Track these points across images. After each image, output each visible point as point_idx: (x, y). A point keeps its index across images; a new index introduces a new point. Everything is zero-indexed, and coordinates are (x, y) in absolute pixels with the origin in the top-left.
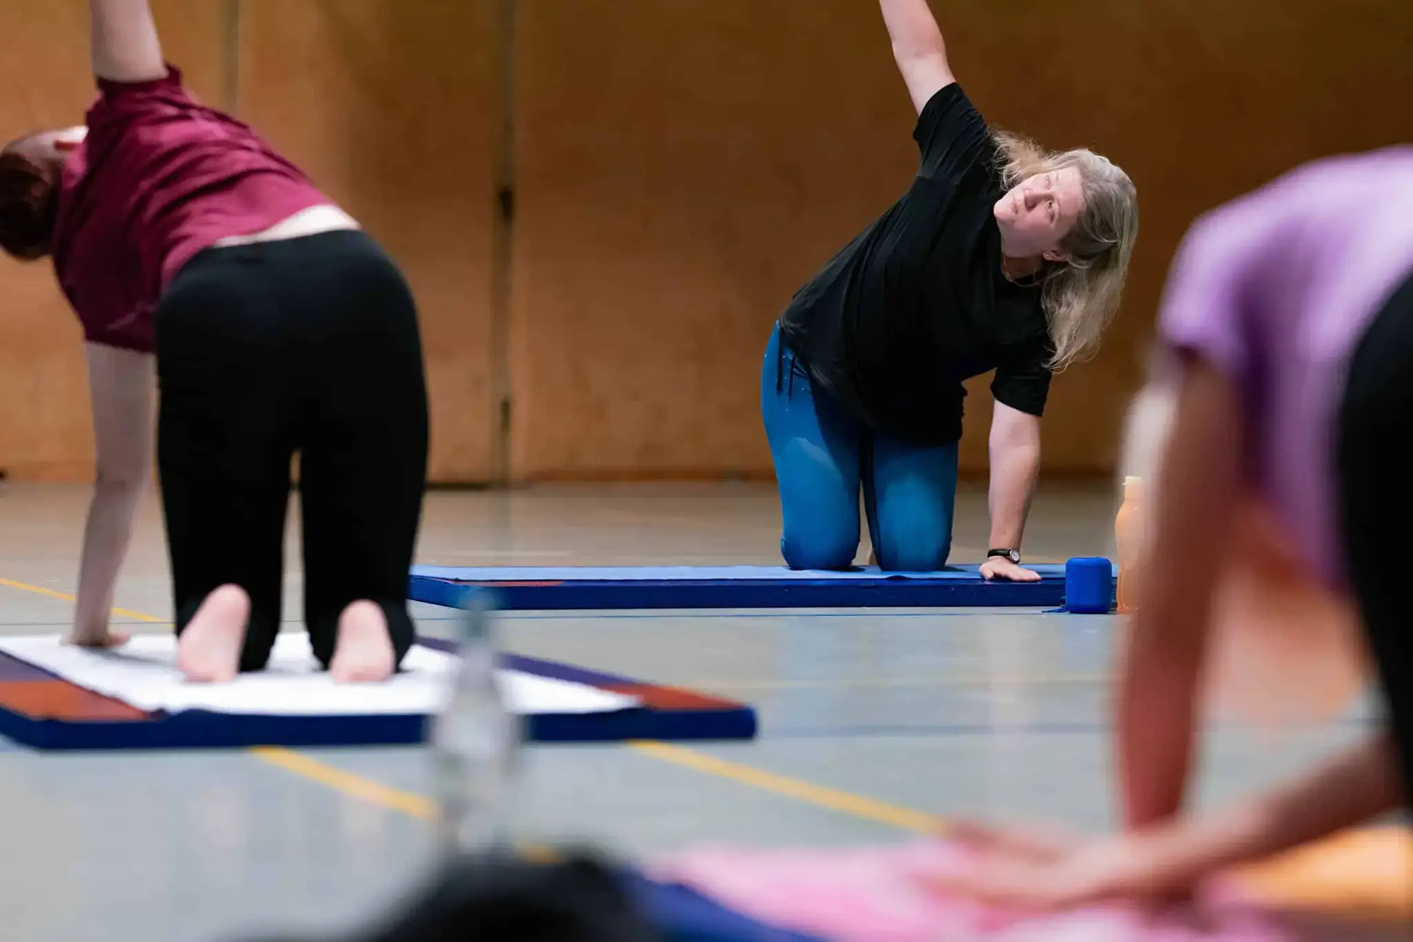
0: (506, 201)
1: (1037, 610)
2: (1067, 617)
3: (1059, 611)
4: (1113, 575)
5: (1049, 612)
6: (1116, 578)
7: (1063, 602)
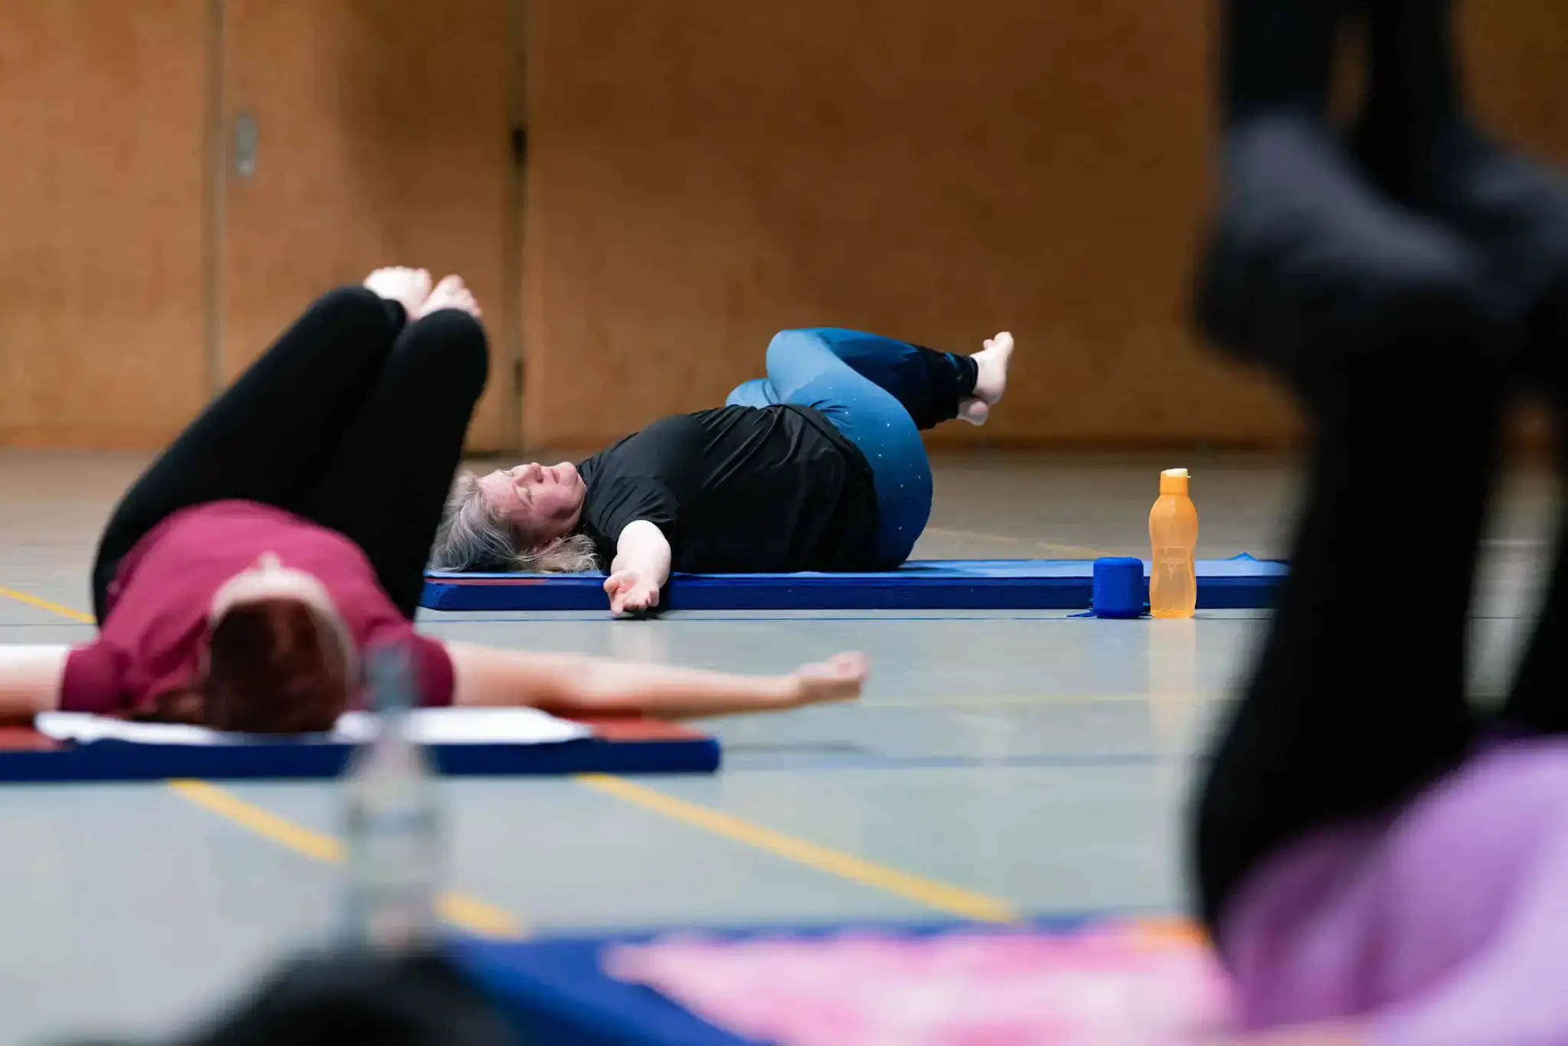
0: (519, 141)
1: (1063, 613)
2: (1095, 623)
3: (1086, 615)
4: (1145, 575)
5: (1075, 616)
6: (1149, 578)
7: (1091, 604)
